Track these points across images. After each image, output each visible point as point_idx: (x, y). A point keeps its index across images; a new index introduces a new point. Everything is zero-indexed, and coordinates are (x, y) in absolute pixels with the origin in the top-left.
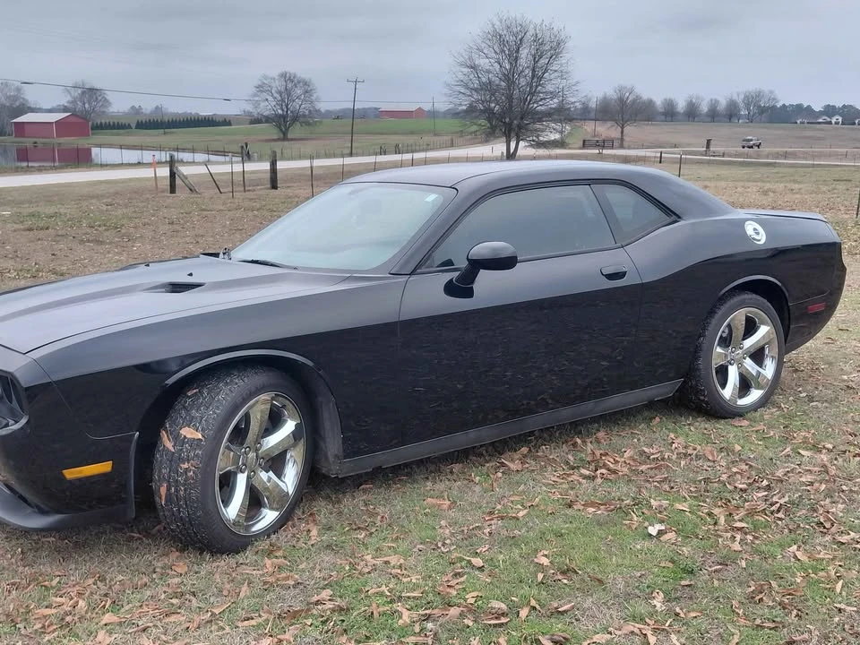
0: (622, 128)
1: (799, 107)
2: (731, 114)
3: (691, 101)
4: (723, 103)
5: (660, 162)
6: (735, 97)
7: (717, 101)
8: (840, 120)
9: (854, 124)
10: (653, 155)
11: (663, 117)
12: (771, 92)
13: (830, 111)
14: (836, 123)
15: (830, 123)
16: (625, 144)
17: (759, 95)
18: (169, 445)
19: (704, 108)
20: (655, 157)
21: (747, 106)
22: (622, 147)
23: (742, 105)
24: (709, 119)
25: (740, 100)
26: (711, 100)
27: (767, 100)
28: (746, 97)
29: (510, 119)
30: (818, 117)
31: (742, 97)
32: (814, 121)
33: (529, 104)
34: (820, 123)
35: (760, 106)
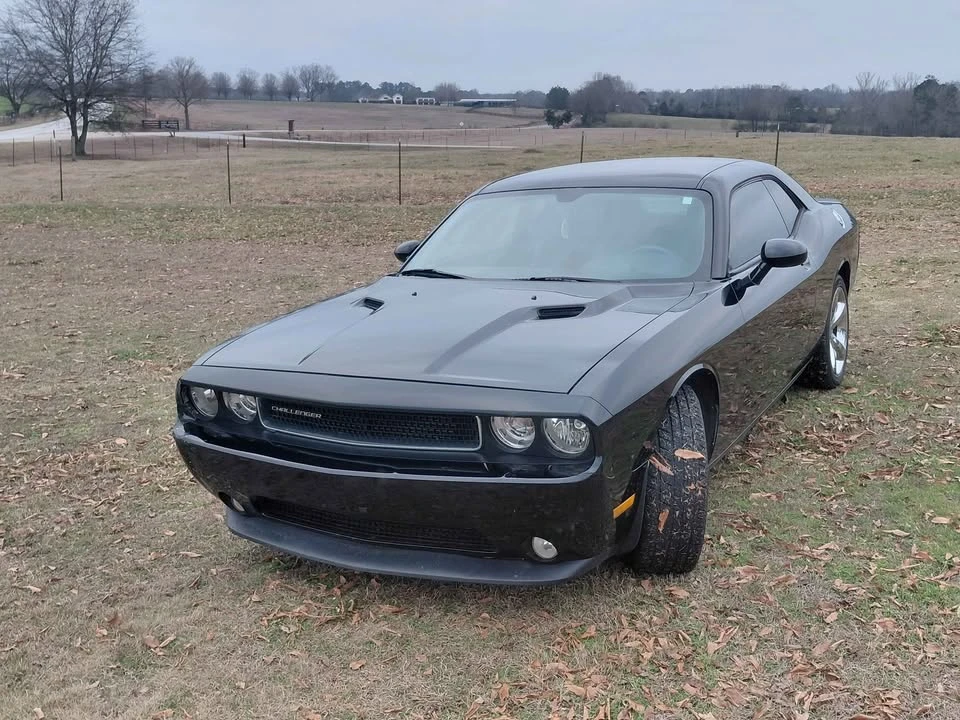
0: (186, 107)
1: (357, 83)
2: (290, 91)
3: (245, 76)
4: (280, 79)
5: (244, 146)
6: (291, 73)
7: (273, 77)
8: (401, 99)
9: (415, 103)
10: (236, 138)
11: (215, 95)
12: (328, 68)
13: (388, 88)
14: (398, 102)
15: (392, 102)
16: (192, 126)
17: (316, 70)
18: (667, 470)
19: (260, 83)
20: (239, 141)
21: (306, 82)
22: (188, 128)
23: (300, 82)
24: (269, 97)
25: (297, 75)
26: (267, 76)
27: (324, 76)
28: (303, 74)
29: (73, 96)
30: (378, 97)
31: (298, 73)
32: (375, 100)
33: (95, 78)
34: (381, 102)
35: (318, 83)
